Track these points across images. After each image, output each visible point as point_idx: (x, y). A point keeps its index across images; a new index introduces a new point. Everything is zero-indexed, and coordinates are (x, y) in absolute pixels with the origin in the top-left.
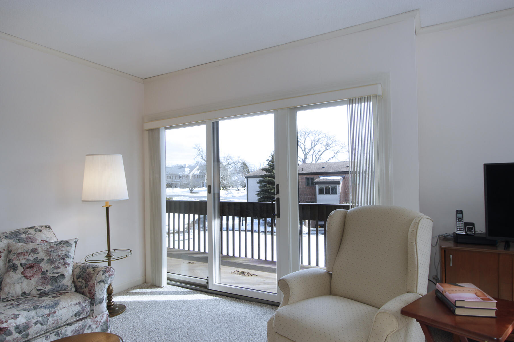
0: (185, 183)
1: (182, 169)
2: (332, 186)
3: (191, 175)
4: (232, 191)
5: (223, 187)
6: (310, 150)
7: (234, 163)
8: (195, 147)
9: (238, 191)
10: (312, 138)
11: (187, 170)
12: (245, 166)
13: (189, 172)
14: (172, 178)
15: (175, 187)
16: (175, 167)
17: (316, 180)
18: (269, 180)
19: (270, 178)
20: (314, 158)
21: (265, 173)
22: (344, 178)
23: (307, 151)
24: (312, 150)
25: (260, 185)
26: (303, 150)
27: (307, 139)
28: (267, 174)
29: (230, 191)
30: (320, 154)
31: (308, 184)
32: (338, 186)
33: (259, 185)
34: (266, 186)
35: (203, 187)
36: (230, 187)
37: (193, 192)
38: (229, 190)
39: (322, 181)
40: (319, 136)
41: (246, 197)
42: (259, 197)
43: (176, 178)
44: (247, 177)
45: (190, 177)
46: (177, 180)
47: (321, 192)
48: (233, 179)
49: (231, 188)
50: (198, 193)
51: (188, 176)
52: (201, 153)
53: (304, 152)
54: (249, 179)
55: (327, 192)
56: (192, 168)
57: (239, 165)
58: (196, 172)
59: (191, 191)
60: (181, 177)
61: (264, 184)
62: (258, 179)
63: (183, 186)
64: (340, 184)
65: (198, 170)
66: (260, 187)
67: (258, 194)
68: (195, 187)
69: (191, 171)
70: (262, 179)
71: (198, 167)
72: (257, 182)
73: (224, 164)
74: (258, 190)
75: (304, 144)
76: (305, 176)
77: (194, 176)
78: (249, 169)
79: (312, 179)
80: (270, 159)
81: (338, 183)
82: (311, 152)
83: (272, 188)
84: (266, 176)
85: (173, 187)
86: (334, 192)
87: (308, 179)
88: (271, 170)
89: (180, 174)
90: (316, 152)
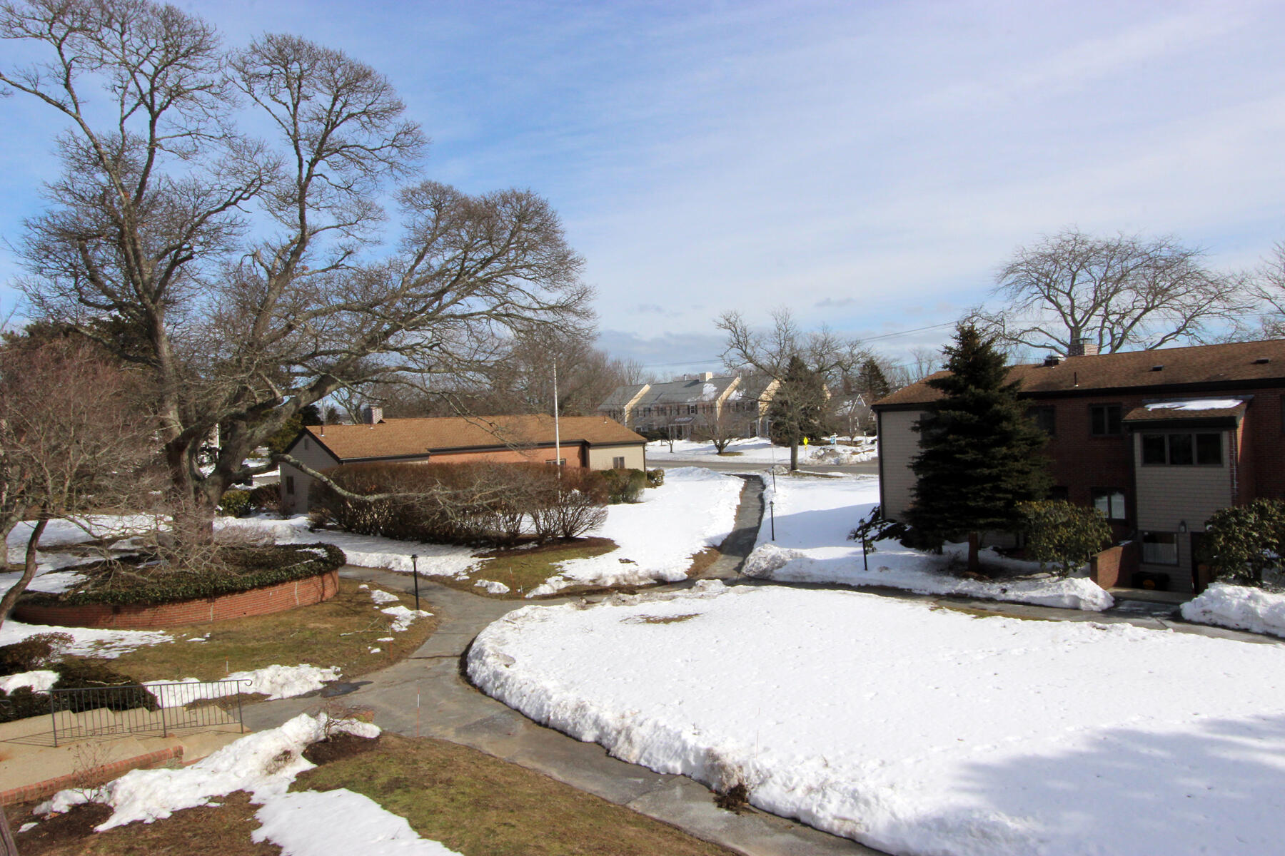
0: (703, 427)
1: (698, 386)
2: (1199, 437)
3: (718, 404)
4: (839, 449)
5: (808, 437)
6: (1094, 308)
7: (839, 364)
8: (722, 321)
9: (854, 448)
10: (1097, 271)
11: (709, 389)
12: (873, 374)
13: (712, 396)
14: (668, 412)
15: (679, 438)
16: (678, 382)
17: (1133, 415)
18: (953, 417)
19: (958, 413)
20: (1107, 339)
21: (939, 394)
22: (1250, 406)
23: (1078, 317)
24: (1101, 311)
25: (923, 436)
26: (1063, 314)
27: (1083, 275)
28: (947, 397)
29: (830, 447)
30: (1127, 322)
31: (1097, 428)
32: (1225, 436)
33: (918, 436)
34: (945, 441)
35: (753, 435)
36: (827, 435)
37: (725, 450)
38: (828, 443)
39: (1157, 416)
40: (1125, 264)
41: (877, 466)
43: (681, 412)
44: (879, 409)
45: (718, 411)
46: (682, 419)
47: (1154, 455)
48: (839, 413)
49: (834, 438)
50: (739, 454)
51: (711, 407)
52: (741, 339)
53: (1069, 318)
54: (885, 416)
55: (1181, 457)
56: (721, 382)
57: (856, 371)
58: (732, 394)
59: (721, 449)
60: (693, 410)
61: (939, 431)
62: (916, 416)
63: (697, 436)
64: (1236, 426)
65: (738, 388)
66: (923, 443)
67: (918, 466)
68: (731, 437)
69: (720, 391)
70: (928, 414)
71: (736, 381)
72: (912, 424)
73: (811, 368)
75: (1068, 294)
76: (1081, 405)
77: (727, 405)
78: (888, 380)
79: (1116, 412)
80: (954, 344)
81: (1225, 421)
82: (1095, 321)
83: (967, 445)
84: (942, 404)
85: (673, 438)
86: (1211, 455)
87: (1097, 411)
88: (962, 382)
89: (690, 401)
90: (1113, 318)
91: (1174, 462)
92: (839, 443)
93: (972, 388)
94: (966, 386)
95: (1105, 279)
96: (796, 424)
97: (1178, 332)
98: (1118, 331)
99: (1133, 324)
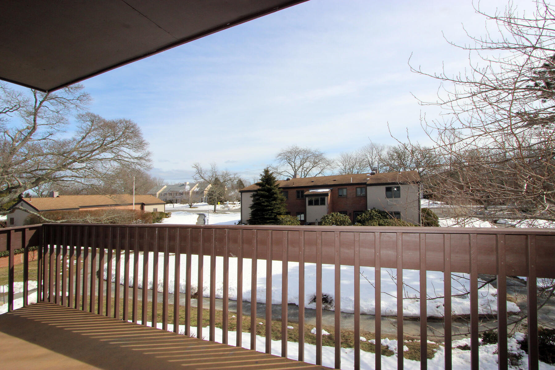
0: (185, 199)
1: (183, 186)
2: (321, 198)
3: (191, 192)
4: (229, 205)
5: (220, 202)
6: (300, 166)
7: (230, 180)
8: (194, 166)
9: (234, 205)
10: (301, 157)
11: (188, 187)
12: (240, 183)
13: (189, 189)
14: (173, 195)
15: (176, 203)
16: (176, 185)
17: (306, 193)
18: (262, 194)
19: (263, 192)
20: (303, 174)
21: (258, 187)
22: (332, 190)
23: (296, 168)
24: (301, 167)
25: (254, 199)
26: (293, 167)
27: (298, 157)
28: (260, 188)
29: (227, 205)
30: (308, 170)
31: (298, 197)
32: (326, 198)
33: (252, 199)
34: (259, 200)
35: (202, 202)
36: (226, 201)
37: (192, 206)
38: (226, 204)
39: (312, 193)
40: (308, 155)
41: (240, 210)
42: (252, 210)
43: (177, 194)
44: (242, 192)
45: (191, 194)
46: (178, 197)
47: (310, 203)
48: (230, 195)
49: (228, 202)
50: (197, 207)
51: (188, 193)
52: (200, 171)
53: (294, 169)
54: (243, 194)
55: (316, 203)
56: (192, 185)
57: (235, 182)
58: (196, 189)
59: (191, 206)
60: (181, 194)
61: (258, 197)
62: (252, 193)
63: (182, 202)
64: (328, 195)
65: (198, 187)
66: (253, 201)
67: (252, 207)
68: (194, 203)
69: (191, 188)
70: (255, 193)
71: (197, 185)
72: (250, 196)
73: (222, 181)
74: (252, 203)
75: (294, 162)
76: (295, 190)
77: (193, 192)
78: (245, 185)
79: (303, 192)
80: (263, 174)
81: (326, 194)
82: (300, 169)
83: (265, 201)
84: (259, 190)
85: (174, 203)
86: (323, 203)
87: (298, 192)
88: (264, 184)
89: (181, 191)
90: (305, 169)
91: (315, 205)
92: (229, 204)
93: (267, 185)
94: (265, 185)
95: (303, 159)
96: (216, 198)
97: (319, 173)
98: (306, 172)
99: (309, 171)
